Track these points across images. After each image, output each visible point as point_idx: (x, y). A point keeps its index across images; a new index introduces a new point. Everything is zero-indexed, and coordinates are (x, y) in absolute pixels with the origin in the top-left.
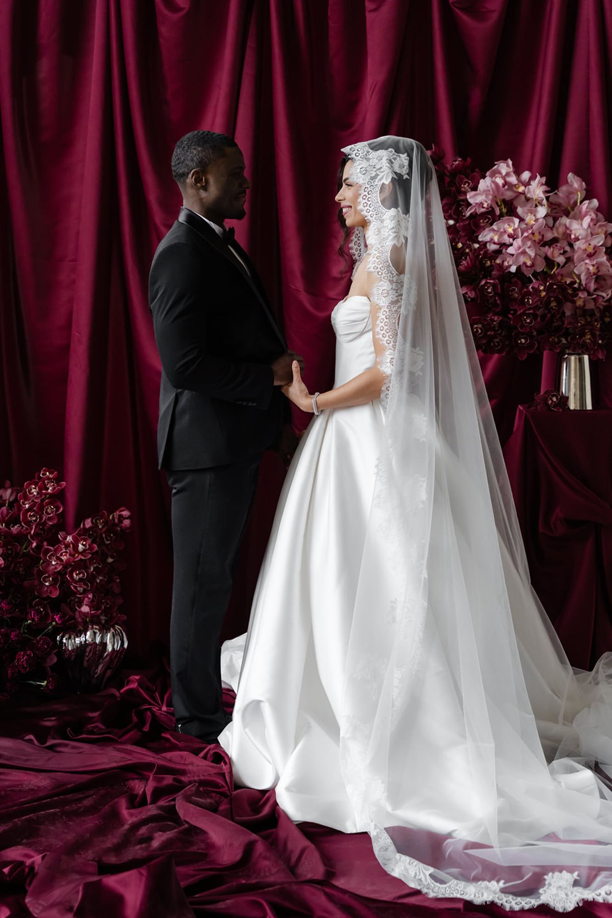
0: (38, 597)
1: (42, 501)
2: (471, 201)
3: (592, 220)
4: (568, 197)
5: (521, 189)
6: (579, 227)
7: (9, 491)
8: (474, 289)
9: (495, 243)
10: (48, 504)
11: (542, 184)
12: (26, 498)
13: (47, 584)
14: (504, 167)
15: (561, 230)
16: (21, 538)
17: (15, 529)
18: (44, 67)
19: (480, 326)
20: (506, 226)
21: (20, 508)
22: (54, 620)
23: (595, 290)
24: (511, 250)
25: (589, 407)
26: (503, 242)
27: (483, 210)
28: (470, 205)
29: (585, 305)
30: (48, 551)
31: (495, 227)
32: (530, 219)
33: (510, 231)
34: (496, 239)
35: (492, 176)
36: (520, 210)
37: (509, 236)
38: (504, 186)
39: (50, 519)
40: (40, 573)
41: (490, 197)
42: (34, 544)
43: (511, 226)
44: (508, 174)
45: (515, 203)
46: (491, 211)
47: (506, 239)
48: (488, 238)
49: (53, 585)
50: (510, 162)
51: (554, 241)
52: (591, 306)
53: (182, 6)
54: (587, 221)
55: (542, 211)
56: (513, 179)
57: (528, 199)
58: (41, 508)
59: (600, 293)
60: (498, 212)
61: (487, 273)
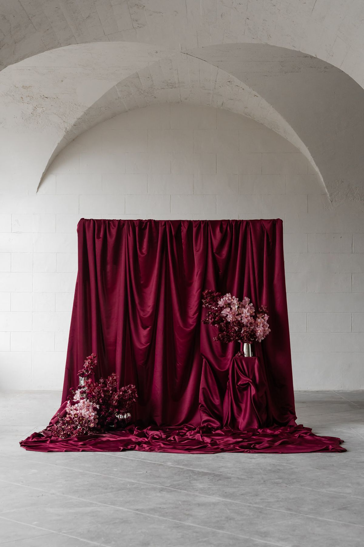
0: (112, 405)
1: (113, 381)
2: (219, 303)
3: (249, 309)
4: (245, 303)
5: (232, 300)
6: (245, 311)
7: (102, 380)
8: (219, 325)
9: (225, 314)
10: (115, 382)
11: (237, 300)
12: (109, 381)
13: (114, 402)
14: (227, 295)
15: (242, 311)
16: (108, 391)
17: (105, 389)
18: (109, 268)
19: (221, 335)
20: (227, 310)
21: (107, 383)
22: (116, 410)
23: (250, 326)
24: (228, 316)
25: (251, 356)
26: (227, 314)
27: (222, 306)
28: (219, 304)
29: (246, 330)
30: (114, 394)
31: (225, 310)
32: (233, 308)
33: (228, 311)
34: (225, 313)
35: (225, 297)
36: (231, 306)
37: (228, 312)
38: (228, 300)
39: (115, 386)
40: (112, 400)
41: (223, 303)
42: (111, 392)
43: (228, 310)
44: (229, 297)
45: (231, 304)
46: (223, 307)
47: (228, 314)
48: (223, 313)
49: (116, 402)
50: (230, 294)
51: (240, 314)
52: (248, 330)
53: (144, 253)
54: (247, 309)
55: (236, 307)
56: (230, 298)
57: (234, 303)
58: (113, 383)
59: (251, 327)
60: (225, 307)
61: (223, 321)
